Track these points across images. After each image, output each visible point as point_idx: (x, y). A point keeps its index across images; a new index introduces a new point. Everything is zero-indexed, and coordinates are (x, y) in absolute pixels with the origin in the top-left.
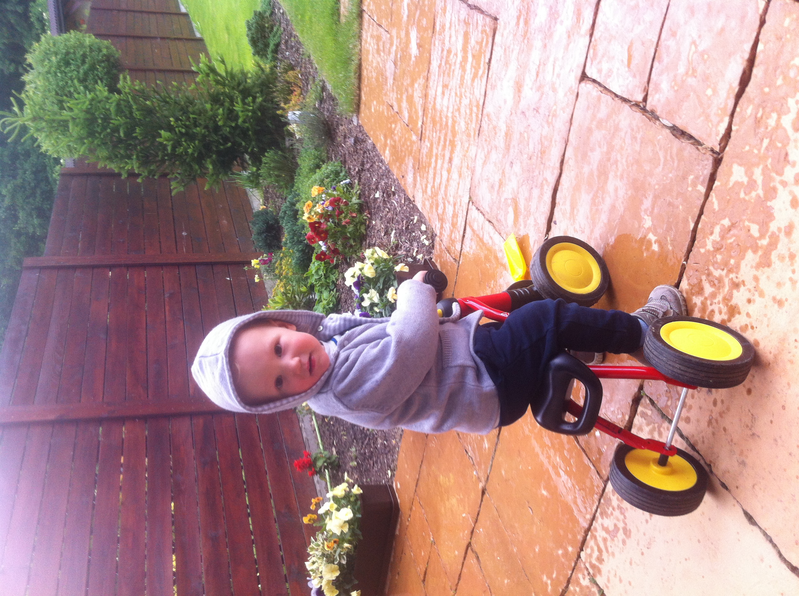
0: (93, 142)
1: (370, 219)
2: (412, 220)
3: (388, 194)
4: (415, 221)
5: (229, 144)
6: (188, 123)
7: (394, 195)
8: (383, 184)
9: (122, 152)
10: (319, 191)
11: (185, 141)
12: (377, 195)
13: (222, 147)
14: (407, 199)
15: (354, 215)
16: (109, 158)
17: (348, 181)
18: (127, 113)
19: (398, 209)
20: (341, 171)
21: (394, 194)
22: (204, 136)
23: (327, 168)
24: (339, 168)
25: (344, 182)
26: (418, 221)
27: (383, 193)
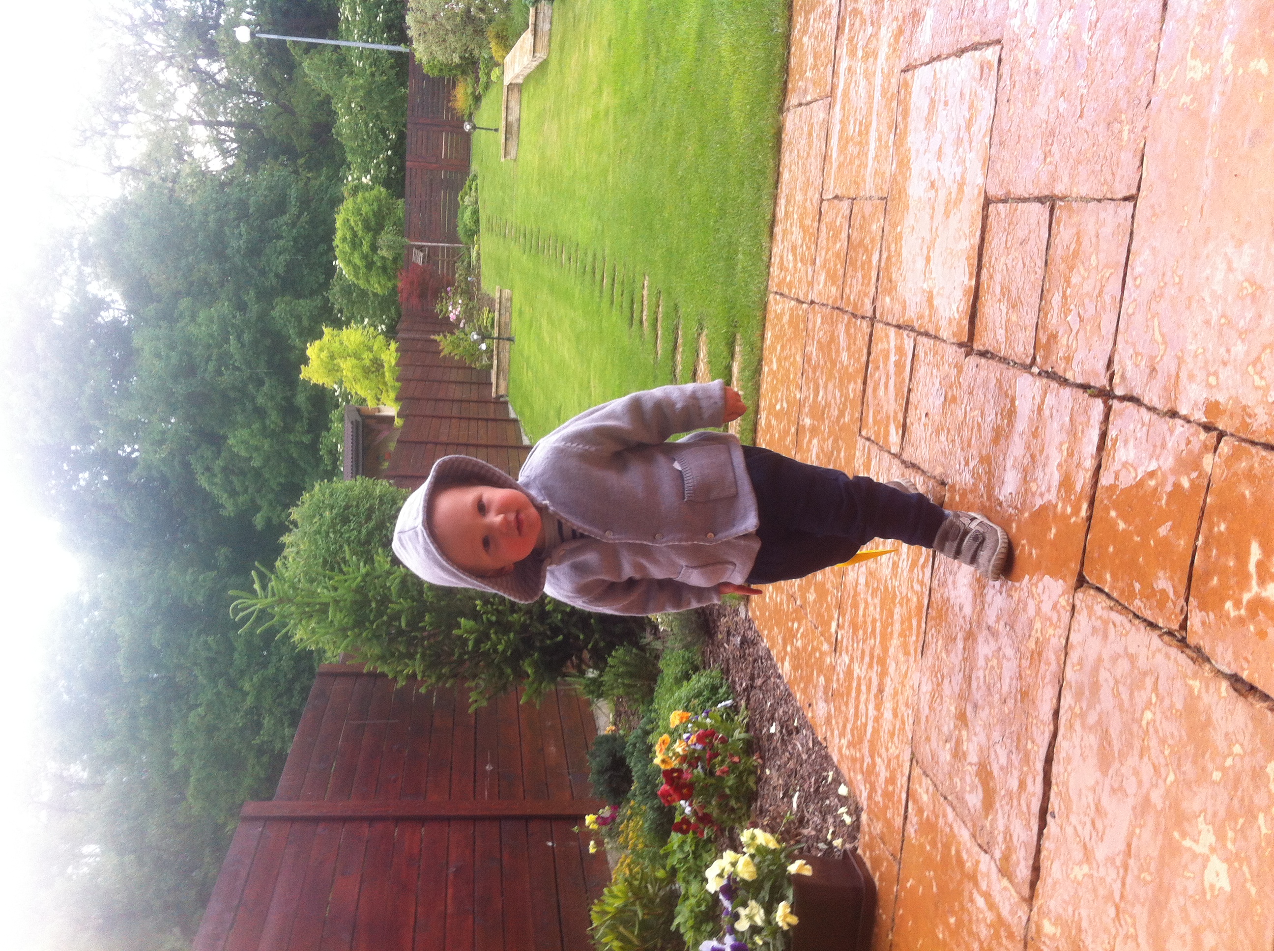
0: (360, 634)
1: (763, 767)
2: (826, 778)
3: (789, 731)
4: (830, 779)
5: (561, 637)
6: (500, 608)
7: (798, 732)
8: (781, 712)
9: (402, 648)
10: (682, 718)
11: (496, 633)
12: (773, 730)
13: (548, 642)
14: (816, 742)
15: (736, 759)
16: (382, 658)
17: (729, 702)
18: (415, 593)
19: (805, 757)
20: (721, 686)
21: (798, 730)
22: (524, 627)
23: (699, 681)
24: (718, 681)
25: (723, 704)
26: (834, 780)
27: (782, 727)
